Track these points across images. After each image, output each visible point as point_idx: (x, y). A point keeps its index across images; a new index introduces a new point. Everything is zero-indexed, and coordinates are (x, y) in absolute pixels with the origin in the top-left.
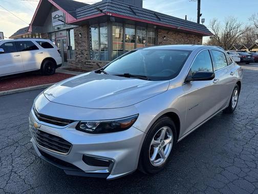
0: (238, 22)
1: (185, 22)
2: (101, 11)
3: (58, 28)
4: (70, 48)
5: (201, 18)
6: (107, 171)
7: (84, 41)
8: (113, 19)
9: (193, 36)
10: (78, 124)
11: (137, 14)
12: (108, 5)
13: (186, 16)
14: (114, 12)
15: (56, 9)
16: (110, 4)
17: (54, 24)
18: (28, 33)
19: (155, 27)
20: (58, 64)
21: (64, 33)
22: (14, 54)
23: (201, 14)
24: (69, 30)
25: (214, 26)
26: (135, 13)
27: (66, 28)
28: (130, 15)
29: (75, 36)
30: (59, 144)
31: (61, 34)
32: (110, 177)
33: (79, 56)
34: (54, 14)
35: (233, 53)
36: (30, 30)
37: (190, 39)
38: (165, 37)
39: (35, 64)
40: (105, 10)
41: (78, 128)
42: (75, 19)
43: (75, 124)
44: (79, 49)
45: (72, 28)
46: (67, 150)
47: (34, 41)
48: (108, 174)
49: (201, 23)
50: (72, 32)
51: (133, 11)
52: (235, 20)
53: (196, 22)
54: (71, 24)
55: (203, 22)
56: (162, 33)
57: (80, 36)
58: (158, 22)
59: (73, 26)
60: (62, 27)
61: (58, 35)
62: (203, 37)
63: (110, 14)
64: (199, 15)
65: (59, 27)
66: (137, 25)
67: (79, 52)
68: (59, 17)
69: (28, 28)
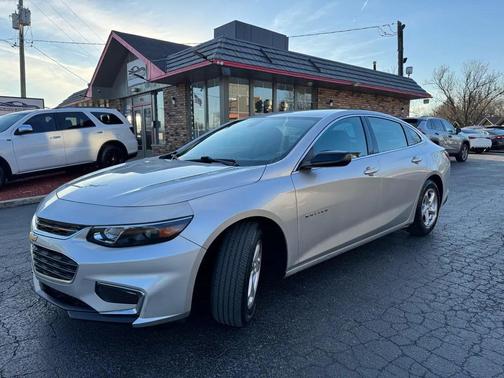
0: (490, 72)
1: (373, 74)
2: (205, 57)
3: (137, 90)
4: (157, 124)
5: (405, 66)
6: (135, 311)
7: (180, 112)
8: (227, 71)
9: (390, 99)
10: (90, 232)
11: (274, 62)
12: (219, 47)
13: (375, 63)
14: (229, 59)
15: (134, 58)
16: (223, 45)
17: (130, 83)
18: (86, 99)
19: (310, 84)
20: (130, 152)
21: (148, 98)
22: (50, 135)
23: (406, 59)
24: (155, 93)
25: (442, 80)
26: (269, 60)
27: (149, 89)
28: (260, 64)
29: (165, 103)
30: (62, 265)
31: (141, 100)
32: (139, 321)
33: (171, 139)
34: (130, 66)
35: (477, 130)
36: (89, 94)
37: (384, 104)
38: (331, 101)
39: (88, 152)
40: (213, 56)
41: (90, 238)
42: (163, 73)
43: (86, 231)
44: (172, 126)
45: (161, 90)
46: (71, 276)
47: (88, 112)
48: (136, 316)
49: (405, 75)
50: (160, 96)
51: (266, 57)
52: (484, 69)
53: (396, 73)
54: (158, 81)
55: (409, 73)
56: (328, 94)
57: (174, 102)
58: (316, 74)
59: (162, 86)
60: (144, 88)
61: (137, 101)
62: (411, 101)
63: (222, 63)
64: (402, 61)
65: (138, 87)
66: (276, 81)
67: (171, 132)
68: (139, 70)
69: (87, 91)
